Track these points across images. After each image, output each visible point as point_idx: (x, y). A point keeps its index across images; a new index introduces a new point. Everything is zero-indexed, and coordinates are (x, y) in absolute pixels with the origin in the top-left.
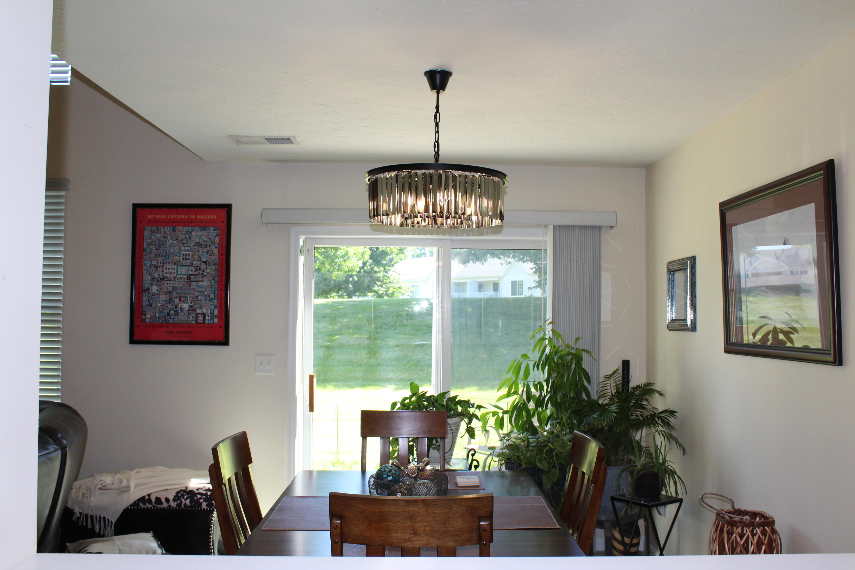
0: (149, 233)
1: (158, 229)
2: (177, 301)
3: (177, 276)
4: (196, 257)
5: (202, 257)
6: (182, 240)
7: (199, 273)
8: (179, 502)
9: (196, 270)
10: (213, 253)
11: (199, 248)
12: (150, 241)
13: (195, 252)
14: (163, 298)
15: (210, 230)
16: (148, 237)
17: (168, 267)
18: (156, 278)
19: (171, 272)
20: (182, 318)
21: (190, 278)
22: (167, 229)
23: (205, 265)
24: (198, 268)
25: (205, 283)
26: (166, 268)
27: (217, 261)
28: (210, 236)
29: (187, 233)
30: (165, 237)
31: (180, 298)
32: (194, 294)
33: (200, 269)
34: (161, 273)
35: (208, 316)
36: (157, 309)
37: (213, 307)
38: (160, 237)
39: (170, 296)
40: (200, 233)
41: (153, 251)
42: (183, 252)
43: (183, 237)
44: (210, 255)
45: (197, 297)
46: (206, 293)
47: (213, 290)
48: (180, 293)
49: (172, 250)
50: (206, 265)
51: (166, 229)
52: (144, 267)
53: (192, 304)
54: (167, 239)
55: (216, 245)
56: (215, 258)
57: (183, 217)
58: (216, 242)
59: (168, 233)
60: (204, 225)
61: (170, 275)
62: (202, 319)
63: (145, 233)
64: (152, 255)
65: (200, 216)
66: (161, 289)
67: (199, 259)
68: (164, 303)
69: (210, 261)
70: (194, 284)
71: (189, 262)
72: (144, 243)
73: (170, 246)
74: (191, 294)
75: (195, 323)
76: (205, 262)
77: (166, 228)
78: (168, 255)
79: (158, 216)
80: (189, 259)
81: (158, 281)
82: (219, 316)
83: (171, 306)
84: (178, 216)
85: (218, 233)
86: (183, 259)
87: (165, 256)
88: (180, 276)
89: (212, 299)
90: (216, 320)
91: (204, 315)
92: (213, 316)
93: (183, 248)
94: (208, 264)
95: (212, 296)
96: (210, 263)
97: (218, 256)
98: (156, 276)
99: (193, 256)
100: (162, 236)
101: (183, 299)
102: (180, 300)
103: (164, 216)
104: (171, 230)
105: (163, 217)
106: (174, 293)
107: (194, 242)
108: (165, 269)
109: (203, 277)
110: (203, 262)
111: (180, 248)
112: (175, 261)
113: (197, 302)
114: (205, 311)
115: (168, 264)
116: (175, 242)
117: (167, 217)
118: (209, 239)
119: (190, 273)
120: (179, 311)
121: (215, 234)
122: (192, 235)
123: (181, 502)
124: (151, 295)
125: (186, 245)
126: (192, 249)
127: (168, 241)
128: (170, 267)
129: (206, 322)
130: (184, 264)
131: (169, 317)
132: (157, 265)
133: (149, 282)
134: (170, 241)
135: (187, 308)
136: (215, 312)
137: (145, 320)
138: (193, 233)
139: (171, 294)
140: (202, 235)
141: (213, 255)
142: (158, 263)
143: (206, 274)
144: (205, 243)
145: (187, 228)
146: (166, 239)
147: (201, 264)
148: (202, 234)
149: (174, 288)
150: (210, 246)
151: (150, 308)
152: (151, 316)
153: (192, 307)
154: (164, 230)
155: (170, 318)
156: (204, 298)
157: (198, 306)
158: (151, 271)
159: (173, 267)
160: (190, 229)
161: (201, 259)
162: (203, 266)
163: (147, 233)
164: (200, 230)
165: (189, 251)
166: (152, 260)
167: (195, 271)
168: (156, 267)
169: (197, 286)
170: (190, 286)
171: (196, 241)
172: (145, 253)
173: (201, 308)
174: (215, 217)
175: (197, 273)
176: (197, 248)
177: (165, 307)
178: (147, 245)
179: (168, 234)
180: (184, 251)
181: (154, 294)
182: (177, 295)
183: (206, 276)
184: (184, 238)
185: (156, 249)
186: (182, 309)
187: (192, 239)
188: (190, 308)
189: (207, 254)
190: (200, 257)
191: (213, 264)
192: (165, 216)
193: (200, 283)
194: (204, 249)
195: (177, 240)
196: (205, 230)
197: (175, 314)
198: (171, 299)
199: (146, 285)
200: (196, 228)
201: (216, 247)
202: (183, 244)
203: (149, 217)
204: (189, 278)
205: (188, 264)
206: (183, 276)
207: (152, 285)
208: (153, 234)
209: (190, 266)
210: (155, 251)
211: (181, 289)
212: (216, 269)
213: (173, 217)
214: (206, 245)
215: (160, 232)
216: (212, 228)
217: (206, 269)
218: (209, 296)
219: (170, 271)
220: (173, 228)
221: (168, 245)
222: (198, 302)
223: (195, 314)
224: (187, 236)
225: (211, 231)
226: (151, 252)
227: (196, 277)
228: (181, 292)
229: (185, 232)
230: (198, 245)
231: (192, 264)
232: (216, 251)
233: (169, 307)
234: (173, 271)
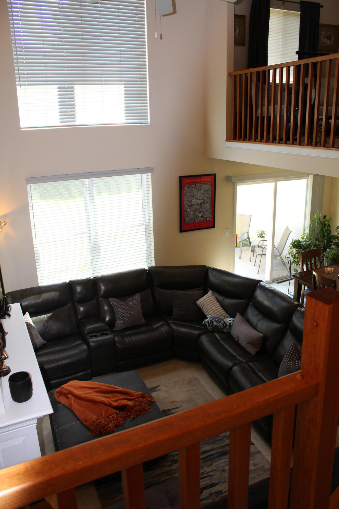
1: (189, 186)
2: (197, 213)
5: (205, 195)
7: (205, 202)
14: (192, 213)
16: (186, 190)
18: (189, 206)
20: (199, 220)
22: (193, 185)
25: (207, 205)
26: (193, 201)
27: (211, 197)
28: (208, 187)
29: (200, 187)
30: (192, 189)
33: (205, 200)
34: (191, 203)
36: (190, 217)
37: (209, 214)
38: (190, 189)
39: (194, 212)
40: (205, 186)
42: (199, 194)
45: (204, 211)
47: (210, 207)
48: (198, 210)
49: (195, 194)
50: (207, 198)
52: (184, 202)
53: (202, 214)
55: (211, 190)
56: (210, 195)
57: (199, 180)
59: (193, 187)
60: (206, 183)
61: (194, 204)
65: (204, 179)
66: (191, 210)
69: (208, 196)
70: (203, 206)
72: (184, 192)
73: (194, 192)
74: (202, 210)
75: (203, 221)
79: (189, 181)
81: (190, 207)
82: (212, 217)
84: (197, 180)
86: (199, 197)
88: (198, 204)
89: (209, 211)
90: (210, 219)
91: (206, 218)
92: (209, 218)
95: (209, 210)
98: (189, 205)
99: (202, 195)
102: (198, 213)
105: (191, 181)
106: (196, 211)
112: (196, 198)
113: (204, 213)
114: (207, 216)
116: (196, 190)
117: (193, 181)
119: (202, 202)
121: (210, 186)
124: (187, 212)
125: (200, 191)
126: (202, 193)
129: (207, 220)
130: (199, 199)
133: (187, 207)
134: (194, 190)
135: (201, 216)
136: (210, 216)
137: (185, 222)
138: (202, 186)
140: (205, 187)
143: (207, 202)
145: (200, 185)
149: (196, 209)
151: (187, 217)
152: (188, 221)
153: (202, 215)
155: (194, 220)
156: (206, 211)
158: (187, 203)
159: (195, 200)
162: (206, 199)
163: (185, 188)
166: (187, 198)
167: (203, 201)
168: (189, 201)
169: (204, 207)
170: (201, 207)
171: (204, 189)
172: (184, 196)
173: (205, 215)
174: (210, 179)
177: (192, 216)
178: (186, 193)
181: (189, 212)
185: (189, 194)
186: (199, 217)
187: (202, 189)
189: (207, 194)
191: (209, 198)
193: (205, 206)
195: (197, 189)
196: (206, 185)
197: (196, 218)
199: (186, 209)
200: (203, 184)
201: (210, 191)
203: (186, 181)
204: (201, 204)
207: (188, 208)
208: (188, 188)
212: (210, 200)
213: (195, 180)
214: (207, 191)
216: (209, 184)
218: (208, 210)
220: (195, 185)
223: (203, 218)
224: (200, 188)
226: (187, 195)
230: (204, 191)
231: (202, 198)
232: (210, 192)
233: (194, 216)
234: (195, 202)
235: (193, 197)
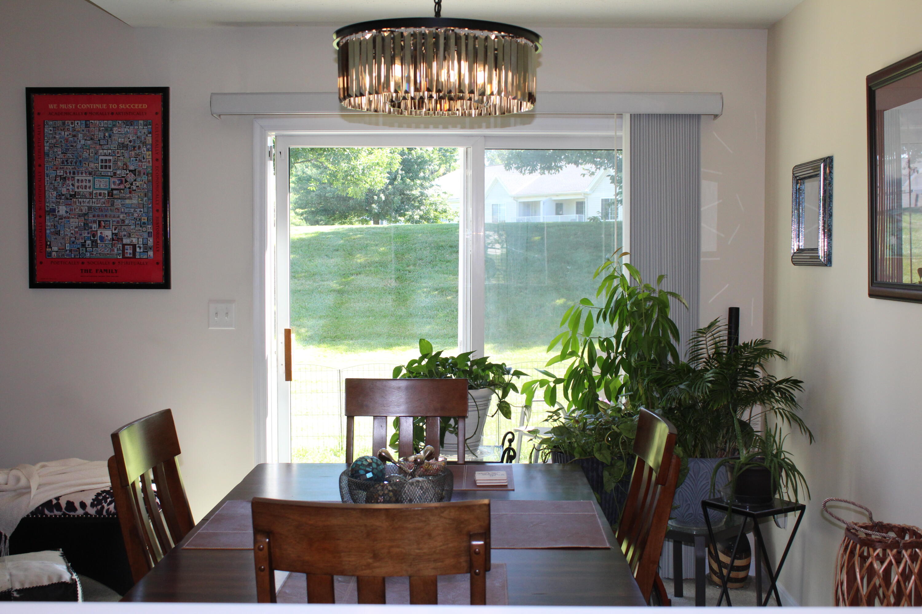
0: (51, 130)
1: (64, 124)
2: (95, 226)
3: (94, 192)
4: (120, 164)
5: (128, 164)
6: (99, 140)
7: (125, 187)
8: (99, 507)
9: (121, 183)
10: (144, 158)
11: (123, 151)
12: (53, 141)
13: (118, 157)
14: (74, 222)
15: (139, 124)
16: (51, 136)
17: (80, 178)
18: (63, 195)
19: (86, 186)
20: (102, 251)
21: (112, 193)
22: (78, 123)
23: (133, 175)
24: (124, 179)
25: (135, 201)
26: (78, 180)
27: (150, 170)
28: (139, 134)
29: (106, 129)
30: (74, 136)
31: (100, 222)
32: (119, 217)
33: (126, 181)
34: (71, 186)
35: (140, 248)
36: (67, 238)
37: (145, 235)
38: (68, 135)
39: (85, 219)
40: (124, 129)
41: (58, 155)
42: (101, 158)
43: (101, 135)
44: (140, 161)
45: (123, 221)
46: (136, 215)
47: (146, 210)
48: (98, 216)
49: (85, 155)
50: (135, 175)
51: (76, 124)
52: (47, 179)
53: (116, 232)
54: (78, 139)
55: (149, 146)
56: (147, 165)
57: (99, 106)
58: (147, 142)
59: (79, 129)
60: (130, 118)
61: (84, 190)
62: (131, 251)
63: (46, 130)
64: (57, 162)
65: (124, 105)
66: (71, 210)
67: (125, 166)
68: (77, 230)
69: (140, 169)
70: (118, 203)
71: (110, 172)
72: (45, 145)
73: (82, 148)
74: (114, 217)
75: (121, 257)
76: (133, 172)
77: (76, 122)
78: (80, 161)
79: (63, 106)
80: (110, 168)
81: (67, 199)
82: (155, 248)
83: (86, 235)
84: (92, 105)
85: (150, 130)
86: (102, 168)
87: (76, 163)
88: (98, 192)
89: (144, 223)
90: (151, 253)
91: (134, 247)
92: (146, 248)
93: (101, 151)
94: (137, 174)
95: (144, 219)
96: (140, 172)
97: (151, 162)
98: (64, 191)
99: (115, 162)
100: (70, 134)
101: (103, 224)
102: (100, 226)
103: (72, 106)
104: (84, 125)
105: (70, 106)
106: (91, 216)
107: (117, 142)
108: (76, 181)
109: (130, 193)
110: (130, 171)
111: (97, 151)
112: (90, 170)
113: (123, 227)
114: (135, 241)
115: (80, 175)
116: (89, 142)
117: (76, 107)
118: (138, 137)
119: (113, 187)
120: (99, 242)
121: (145, 131)
122: (113, 133)
123: (103, 507)
124: (57, 219)
125: (105, 147)
126: (114, 152)
127: (80, 142)
128: (84, 178)
129: (138, 257)
130: (103, 174)
131: (84, 249)
132: (65, 175)
133: (54, 200)
134: (83, 142)
135: (110, 237)
136: (149, 242)
137: (50, 253)
138: (115, 129)
139: (86, 217)
140: (127, 133)
141: (145, 160)
142: (67, 174)
143: (134, 188)
144: (132, 144)
145: (106, 123)
146: (76, 138)
147: (127, 174)
148: (127, 131)
149: (90, 208)
150: (139, 148)
151: (57, 236)
152: (59, 249)
153: (116, 235)
154: (73, 126)
155: (86, 251)
156: (133, 222)
157: (125, 233)
158: (56, 184)
159: (88, 178)
160: (110, 124)
161: (126, 166)
162: (131, 177)
163: (48, 130)
164: (125, 125)
165: (109, 155)
166: (57, 168)
167: (119, 184)
168: (64, 179)
169: (122, 205)
170: (113, 205)
171: (120, 140)
172: (46, 159)
173: (129, 236)
174: (145, 106)
175: (122, 187)
176: (122, 151)
177: (78, 236)
178: (50, 147)
179: (79, 131)
180: (103, 156)
181: (61, 218)
182: (95, 219)
183: (135, 190)
184: (102, 137)
185: (62, 153)
186: (102, 239)
187: (113, 138)
188: (114, 237)
189: (136, 160)
190: (125, 164)
191: (144, 174)
192: (74, 105)
193: (128, 201)
194: (130, 152)
195: (92, 139)
196: (131, 125)
197: (92, 245)
198: (86, 224)
199: (50, 205)
200: (118, 122)
201: (148, 150)
202: (102, 145)
203: (51, 106)
204: (110, 193)
205: (109, 174)
206: (102, 192)
207: (58, 204)
208: (57, 132)
209: (112, 177)
210: (61, 156)
211: (100, 209)
212: (149, 181)
213: (85, 106)
214: (134, 147)
215: (68, 128)
216: (141, 122)
217: (135, 180)
218: (140, 220)
219: (84, 184)
220: (86, 122)
221: (79, 146)
222: (125, 227)
223: (121, 245)
224: (107, 134)
225: (140, 127)
226: (56, 157)
227: (120, 192)
228: (100, 213)
229: (103, 128)
230: (123, 146)
231: (115, 174)
232: (148, 155)
233: (83, 235)
234: (88, 184)
235: (78, 164)
